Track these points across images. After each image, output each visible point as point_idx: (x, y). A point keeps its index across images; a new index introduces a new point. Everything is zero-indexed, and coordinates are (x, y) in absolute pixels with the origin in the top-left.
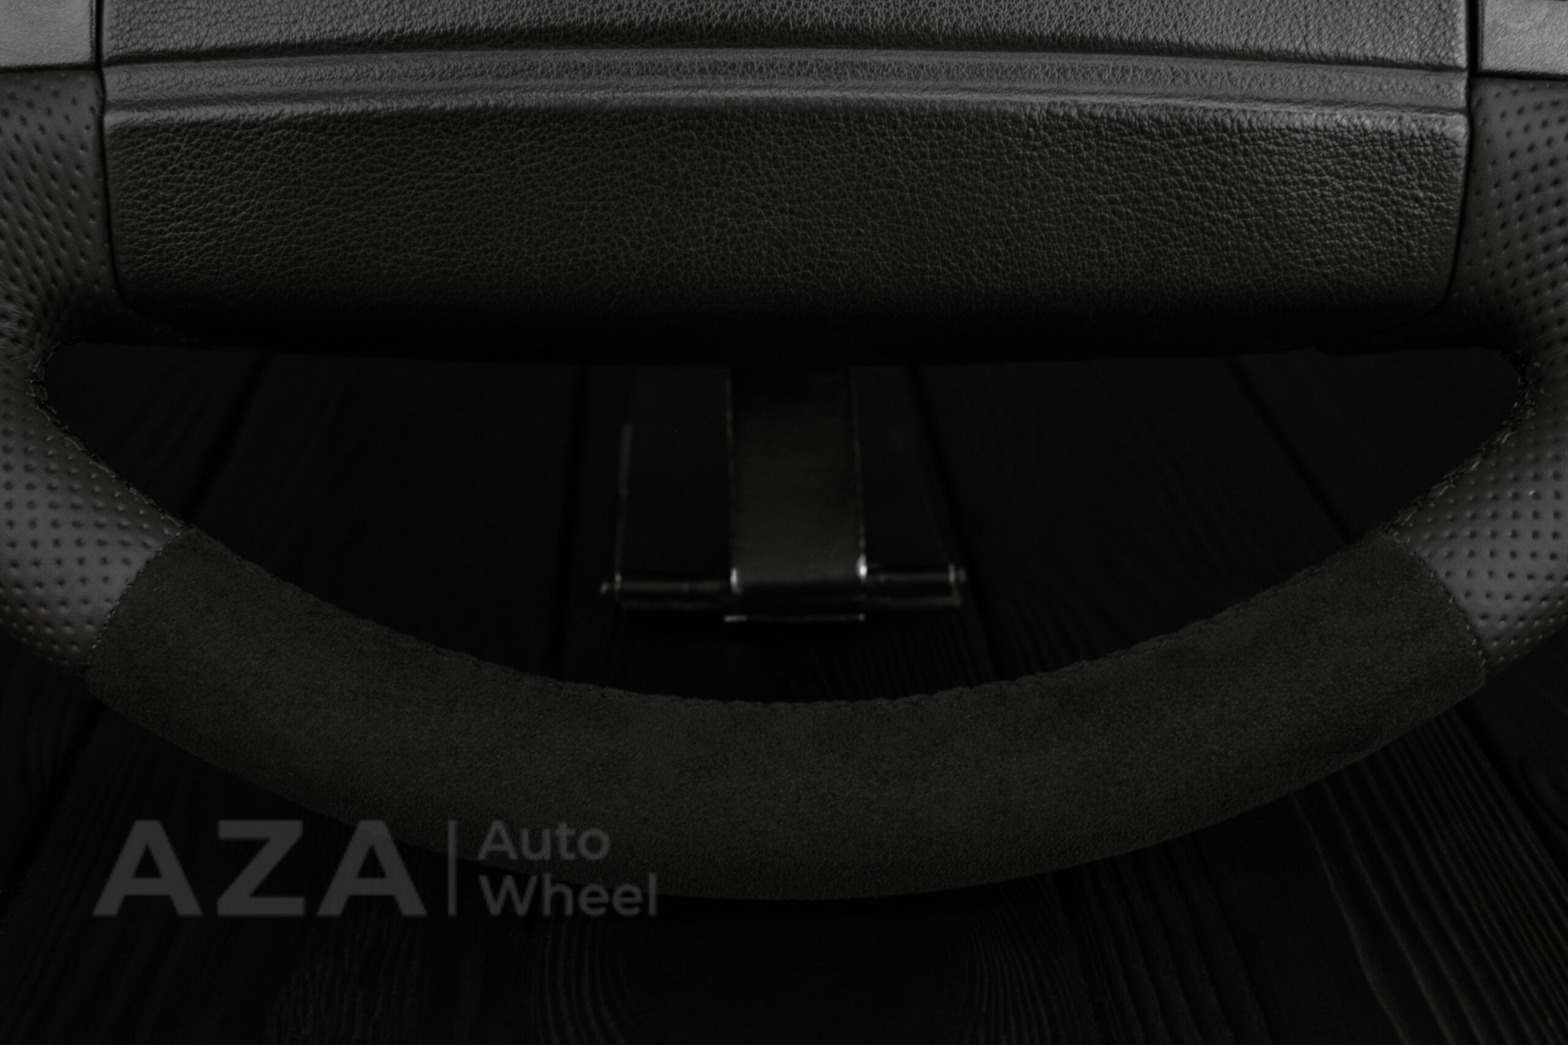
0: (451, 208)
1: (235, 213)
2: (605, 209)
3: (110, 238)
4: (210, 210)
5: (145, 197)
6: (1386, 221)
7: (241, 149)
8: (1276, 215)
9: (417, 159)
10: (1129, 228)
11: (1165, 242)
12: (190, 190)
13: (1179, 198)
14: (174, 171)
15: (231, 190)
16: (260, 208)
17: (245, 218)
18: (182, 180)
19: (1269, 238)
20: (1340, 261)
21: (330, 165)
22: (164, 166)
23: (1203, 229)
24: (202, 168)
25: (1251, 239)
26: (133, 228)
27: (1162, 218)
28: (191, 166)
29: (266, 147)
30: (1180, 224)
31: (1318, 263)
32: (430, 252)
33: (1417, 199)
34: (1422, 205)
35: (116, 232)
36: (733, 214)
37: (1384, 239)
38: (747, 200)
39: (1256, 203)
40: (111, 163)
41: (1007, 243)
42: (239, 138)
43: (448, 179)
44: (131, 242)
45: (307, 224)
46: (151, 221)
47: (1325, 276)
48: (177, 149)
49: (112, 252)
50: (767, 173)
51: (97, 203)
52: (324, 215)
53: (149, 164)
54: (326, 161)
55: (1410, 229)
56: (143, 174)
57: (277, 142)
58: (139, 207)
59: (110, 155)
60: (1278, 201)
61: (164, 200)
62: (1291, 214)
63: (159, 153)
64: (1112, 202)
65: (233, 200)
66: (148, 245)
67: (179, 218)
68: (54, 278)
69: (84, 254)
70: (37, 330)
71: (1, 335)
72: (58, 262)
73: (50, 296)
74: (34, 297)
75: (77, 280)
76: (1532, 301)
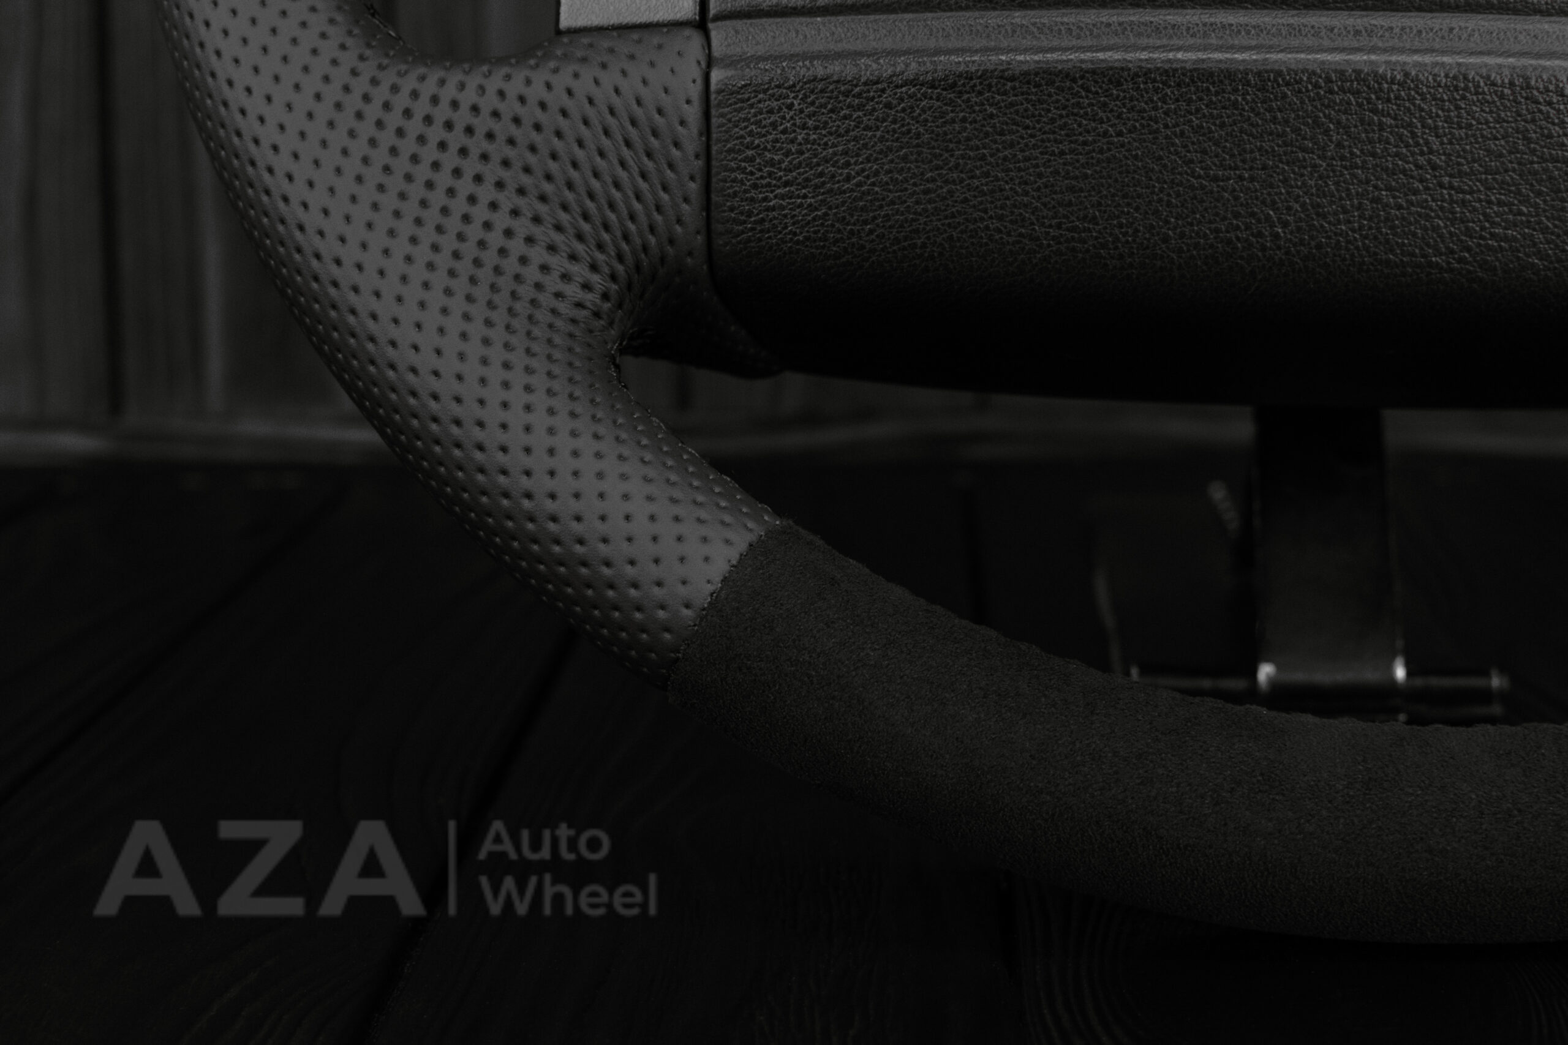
0: (1086, 177)
1: (848, 179)
2: (1252, 179)
3: (707, 205)
4: (821, 174)
5: (751, 160)
7: (860, 107)
9: (1053, 121)
12: (801, 153)
14: (784, 132)
15: (845, 153)
16: (877, 173)
17: (859, 184)
18: (792, 141)
21: (957, 127)
22: (774, 125)
24: (816, 128)
26: (735, 194)
28: (804, 127)
29: (888, 106)
32: (1059, 226)
35: (715, 198)
36: (1389, 188)
38: (1404, 172)
40: (715, 121)
42: (859, 95)
43: (1085, 143)
44: (732, 209)
45: (927, 192)
46: (755, 186)
48: (790, 107)
49: (708, 218)
50: (1427, 143)
51: (700, 163)
52: (946, 182)
53: (758, 123)
54: (953, 121)
56: (751, 134)
57: (902, 99)
58: (743, 170)
59: (713, 112)
61: (772, 163)
63: (771, 112)
65: (847, 164)
66: (750, 214)
67: (787, 184)
68: (645, 248)
69: (679, 221)
70: (620, 306)
71: (579, 305)
72: (652, 229)
73: (638, 268)
74: (620, 268)
75: (670, 250)
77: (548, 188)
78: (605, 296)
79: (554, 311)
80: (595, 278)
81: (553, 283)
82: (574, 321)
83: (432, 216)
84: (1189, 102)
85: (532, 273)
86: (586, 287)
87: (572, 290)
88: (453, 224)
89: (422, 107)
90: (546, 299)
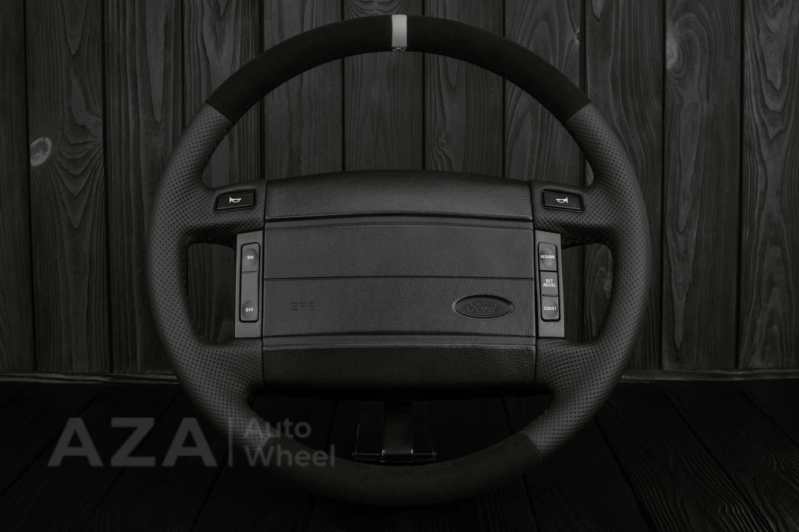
0: (332, 367)
1: (289, 367)
2: (363, 367)
3: (263, 372)
4: (284, 367)
5: (271, 364)
6: (519, 368)
7: (291, 355)
8: (497, 367)
9: (326, 357)
10: (467, 370)
11: (475, 373)
12: (280, 363)
13: (477, 364)
14: (277, 359)
15: (288, 363)
16: (294, 366)
17: (291, 369)
18: (278, 361)
19: (496, 371)
20: (511, 376)
21: (308, 358)
22: (275, 358)
23: (482, 370)
24: (283, 358)
25: (492, 372)
26: (268, 370)
27: (474, 368)
28: (281, 358)
29: (296, 354)
30: (477, 369)
31: (506, 376)
32: (328, 376)
33: (526, 363)
34: (527, 364)
35: (265, 371)
36: (388, 368)
37: (520, 371)
38: (391, 365)
39: (492, 364)
41: (443, 373)
42: (290, 353)
43: (332, 361)
44: (268, 373)
45: (303, 370)
46: (272, 369)
47: (508, 379)
48: (278, 355)
49: (263, 375)
50: (395, 360)
51: (261, 365)
52: (307, 368)
53: (272, 358)
54: (308, 357)
55: (525, 369)
56: (271, 359)
57: (298, 353)
58: (270, 366)
59: (264, 356)
60: (497, 364)
61: (275, 365)
62: (500, 367)
63: (274, 355)
64: (463, 365)
65: (288, 365)
66: (271, 374)
67: (278, 368)
68: (252, 380)
69: (258, 375)
70: (247, 390)
71: (240, 391)
72: (253, 377)
73: (250, 384)
74: (247, 384)
75: (256, 381)
76: (551, 383)
77: (234, 370)
78: (245, 389)
79: (235, 393)
80: (244, 382)
81: (235, 387)
82: (239, 394)
83: (213, 376)
84: (351, 353)
85: (231, 386)
86: (241, 388)
87: (238, 388)
88: (216, 377)
89: (210, 355)
90: (234, 391)
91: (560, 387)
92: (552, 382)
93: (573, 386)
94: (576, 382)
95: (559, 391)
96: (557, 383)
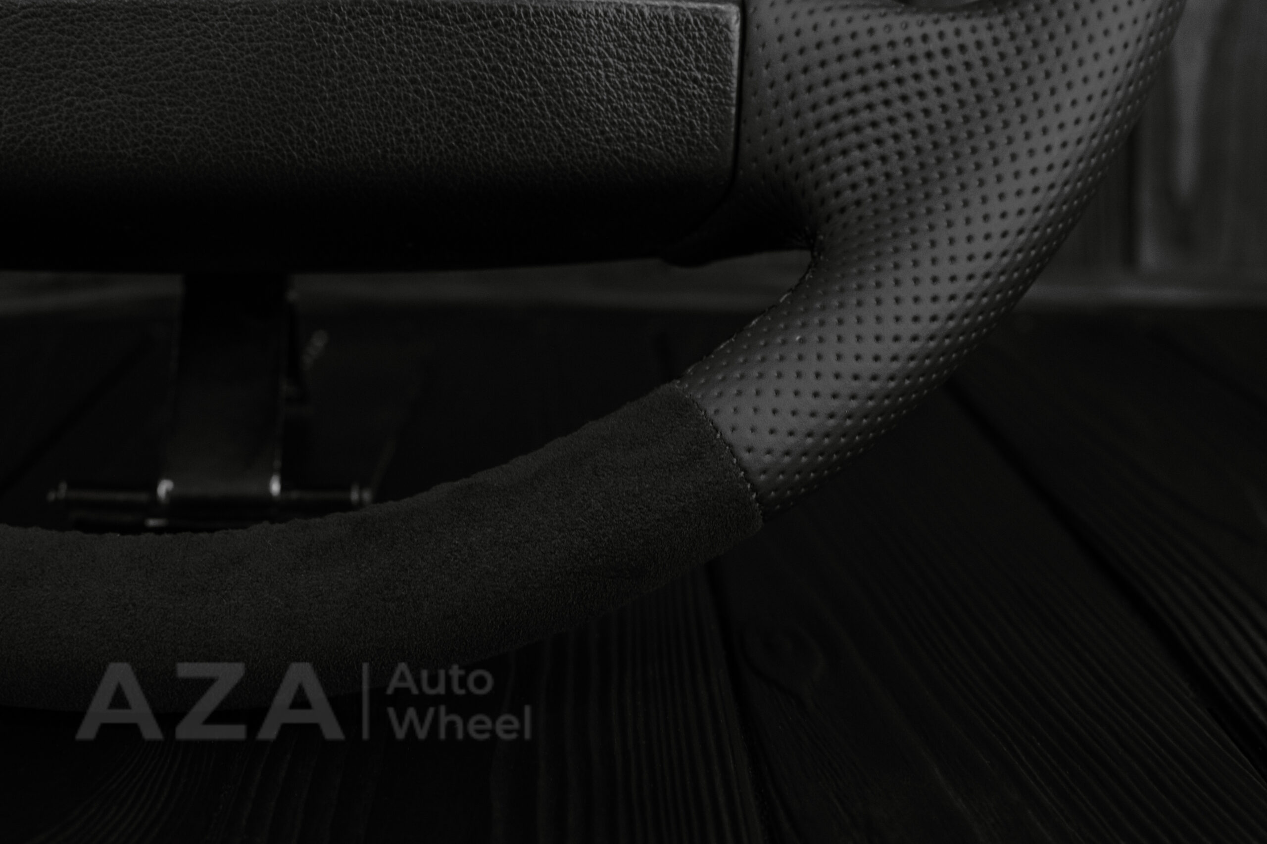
6: (667, 100)
8: (565, 95)
10: (431, 107)
11: (464, 119)
13: (474, 78)
19: (559, 115)
20: (628, 138)
23: (498, 107)
25: (544, 116)
27: (460, 96)
30: (477, 103)
31: (608, 140)
33: (695, 80)
34: (701, 86)
37: (668, 118)
39: (545, 83)
41: (321, 120)
47: (616, 152)
55: (691, 108)
60: (566, 81)
62: (578, 94)
64: (414, 81)
76: (809, 176)
91: (848, 194)
92: (812, 167)
93: (908, 186)
94: (922, 166)
95: (843, 210)
96: (833, 177)
